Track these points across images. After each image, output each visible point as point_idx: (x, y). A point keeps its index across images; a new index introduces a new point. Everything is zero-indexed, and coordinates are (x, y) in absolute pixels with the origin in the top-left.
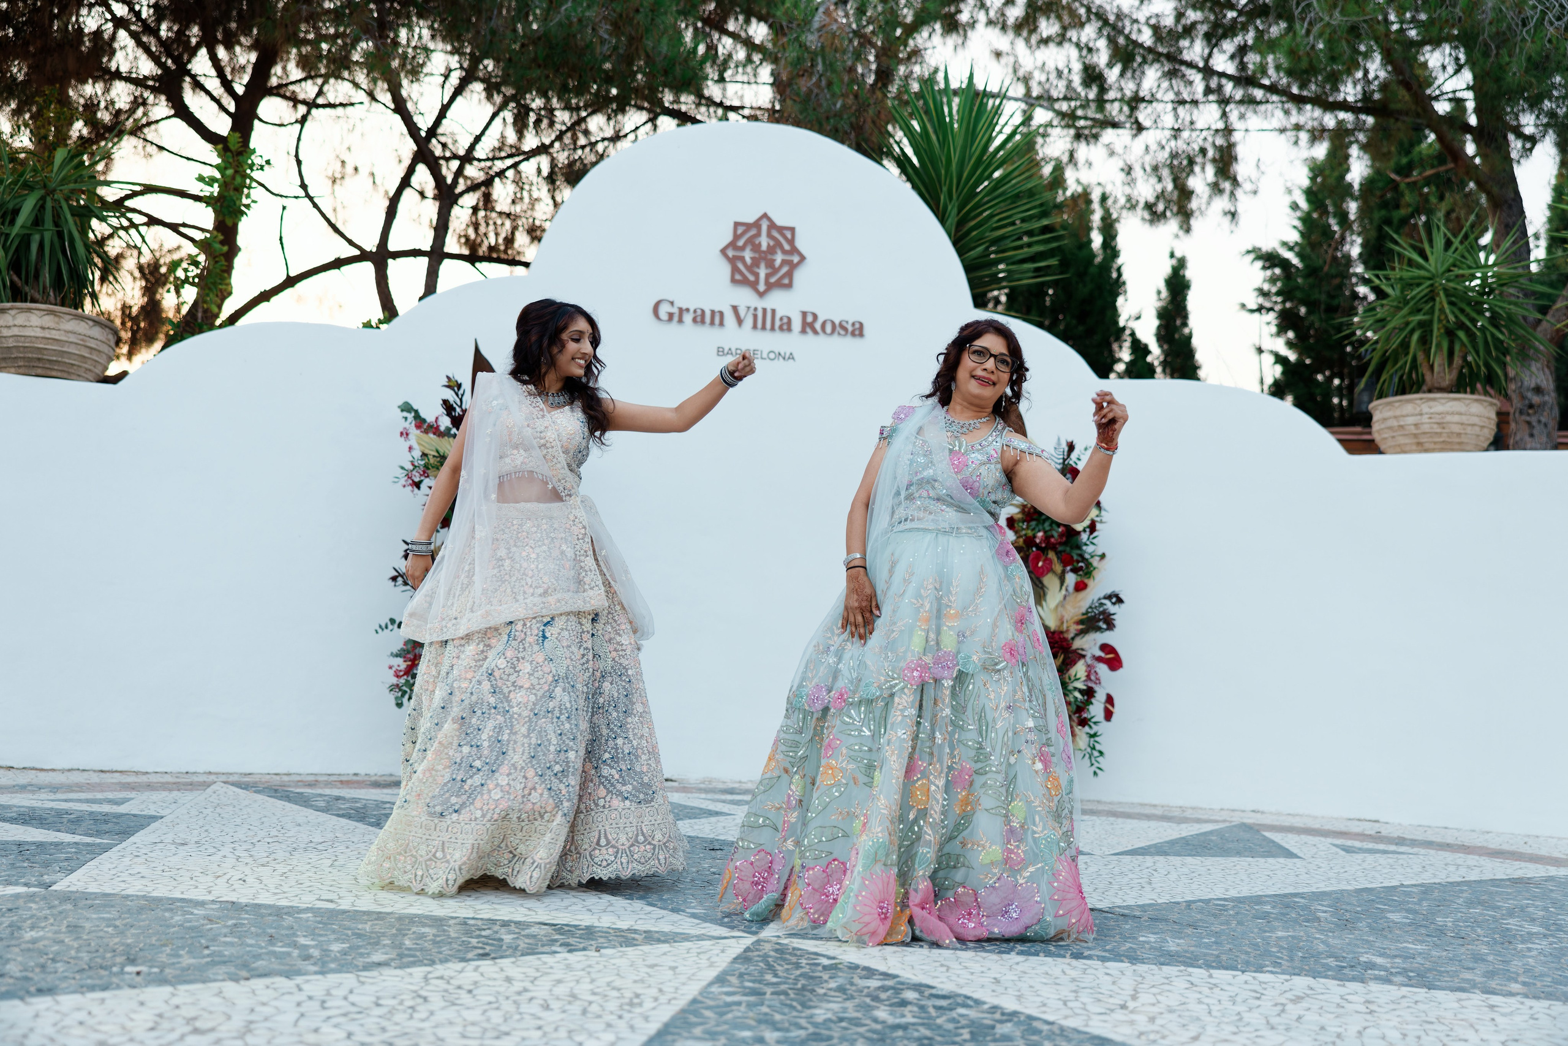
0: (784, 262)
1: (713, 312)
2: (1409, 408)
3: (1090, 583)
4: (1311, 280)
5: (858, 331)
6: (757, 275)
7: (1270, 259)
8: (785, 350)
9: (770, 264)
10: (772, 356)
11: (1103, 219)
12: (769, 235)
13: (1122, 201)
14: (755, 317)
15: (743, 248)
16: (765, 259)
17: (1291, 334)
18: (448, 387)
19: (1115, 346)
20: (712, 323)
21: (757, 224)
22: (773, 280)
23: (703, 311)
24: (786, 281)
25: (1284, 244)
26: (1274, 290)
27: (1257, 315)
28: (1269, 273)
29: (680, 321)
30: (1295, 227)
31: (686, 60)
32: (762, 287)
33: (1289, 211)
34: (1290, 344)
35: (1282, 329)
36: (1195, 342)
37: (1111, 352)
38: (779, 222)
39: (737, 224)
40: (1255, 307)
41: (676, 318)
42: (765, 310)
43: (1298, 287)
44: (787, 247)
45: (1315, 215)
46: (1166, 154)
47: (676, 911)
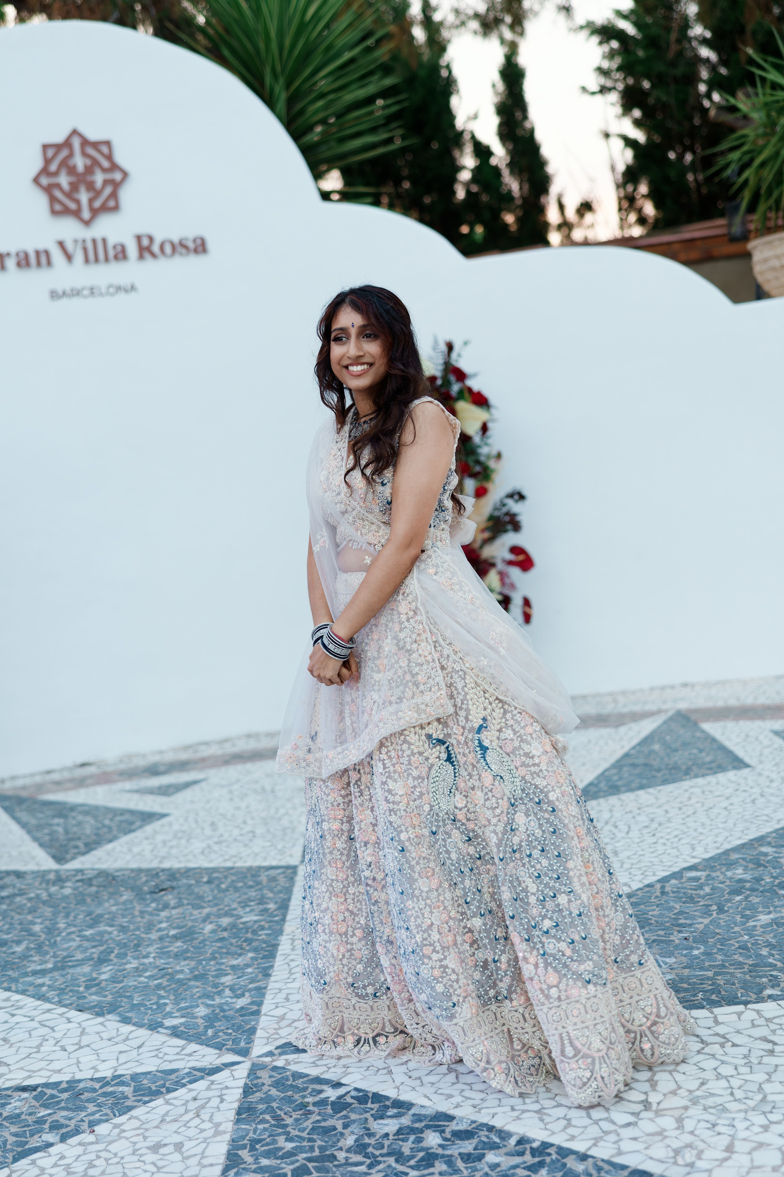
0: (105, 182)
1: (37, 252)
3: (490, 486)
5: (200, 247)
6: (78, 202)
7: (606, 33)
8: (124, 281)
9: (91, 187)
11: (423, 12)
12: (84, 154)
13: (451, 18)
14: (85, 249)
15: (57, 174)
16: (84, 182)
17: (637, 113)
19: (456, 153)
21: (67, 143)
22: (97, 204)
23: (26, 253)
24: (112, 203)
25: (618, 14)
28: (606, 48)
29: (3, 267)
32: (86, 214)
34: (637, 124)
35: (627, 109)
37: (454, 160)
38: (92, 137)
39: (45, 147)
42: (94, 241)
44: (107, 162)
47: (154, 1026)
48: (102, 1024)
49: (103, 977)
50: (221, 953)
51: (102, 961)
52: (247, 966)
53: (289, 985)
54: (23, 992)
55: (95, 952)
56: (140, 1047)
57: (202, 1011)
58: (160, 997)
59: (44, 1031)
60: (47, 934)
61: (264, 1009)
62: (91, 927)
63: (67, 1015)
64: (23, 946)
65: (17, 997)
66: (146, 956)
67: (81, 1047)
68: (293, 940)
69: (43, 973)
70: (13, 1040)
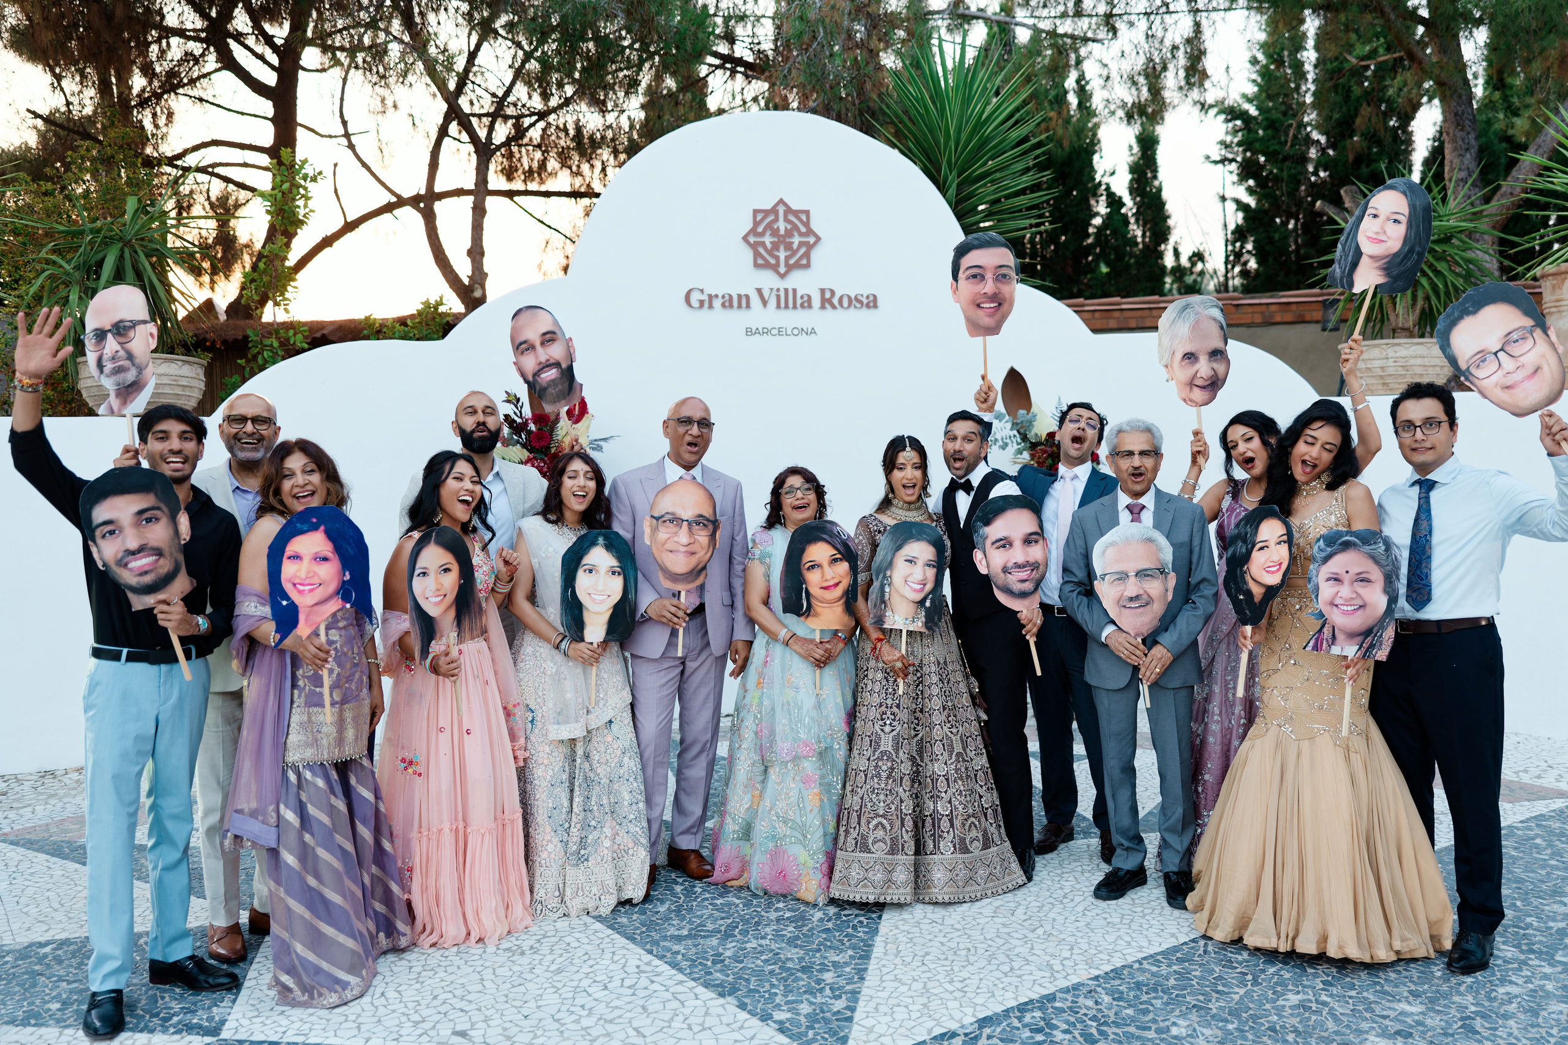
0: (801, 244)
1: (740, 296)
2: (1376, 353)
4: (1269, 132)
5: (872, 303)
6: (777, 258)
7: (1232, 113)
8: (806, 325)
9: (789, 247)
10: (796, 332)
11: (1078, 82)
12: (786, 220)
14: (778, 297)
15: (763, 234)
16: (784, 242)
17: (1251, 182)
18: (508, 401)
19: (1093, 202)
20: (740, 306)
21: (774, 210)
22: (792, 262)
23: (731, 296)
24: (804, 262)
25: (1244, 96)
26: (1236, 140)
27: (1220, 166)
28: (1230, 125)
29: (711, 307)
30: (1254, 81)
31: (695, 34)
32: (782, 270)
33: (1248, 65)
34: (1250, 191)
35: (1243, 176)
36: (1165, 195)
37: (1089, 207)
38: (794, 207)
39: (756, 212)
40: (1218, 158)
41: (706, 305)
42: (786, 290)
43: (1258, 140)
44: (803, 229)
45: (1272, 67)
46: (1141, 60)
47: (765, 1018)
48: (722, 1006)
49: (728, 953)
50: (825, 946)
51: (727, 935)
52: (846, 964)
53: (880, 994)
54: (661, 957)
55: (723, 924)
56: (752, 1038)
57: (805, 1008)
58: (773, 986)
59: (675, 1004)
60: (686, 896)
61: (858, 1016)
62: (721, 895)
63: (696, 991)
64: (666, 906)
65: (657, 962)
66: (763, 938)
67: (704, 1029)
68: (886, 943)
69: (679, 939)
70: (651, 1009)
